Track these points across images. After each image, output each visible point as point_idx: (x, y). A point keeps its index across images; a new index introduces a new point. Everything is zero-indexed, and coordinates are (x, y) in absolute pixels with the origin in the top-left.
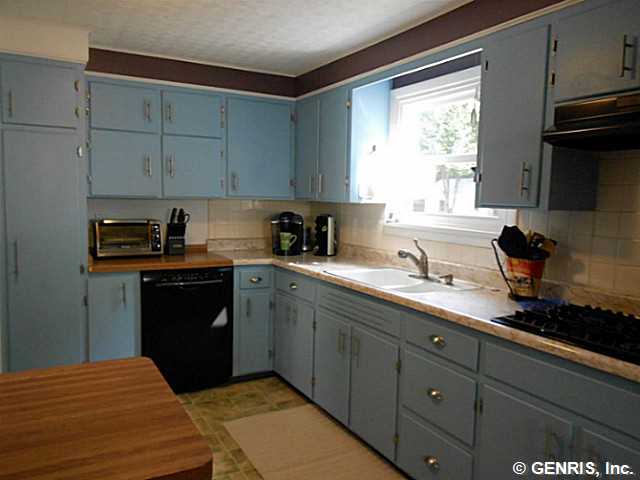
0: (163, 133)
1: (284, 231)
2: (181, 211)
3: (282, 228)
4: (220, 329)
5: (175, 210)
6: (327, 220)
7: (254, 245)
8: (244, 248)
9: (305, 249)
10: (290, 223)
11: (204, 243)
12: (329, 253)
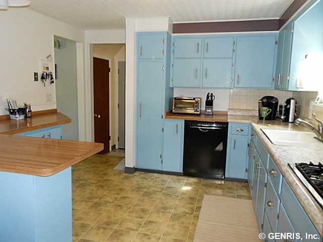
0: (204, 58)
1: (264, 106)
2: (212, 94)
3: (264, 104)
4: (218, 152)
5: (209, 93)
6: (290, 101)
7: (253, 113)
8: (248, 115)
9: (282, 117)
10: (267, 102)
11: (227, 110)
12: (290, 121)
